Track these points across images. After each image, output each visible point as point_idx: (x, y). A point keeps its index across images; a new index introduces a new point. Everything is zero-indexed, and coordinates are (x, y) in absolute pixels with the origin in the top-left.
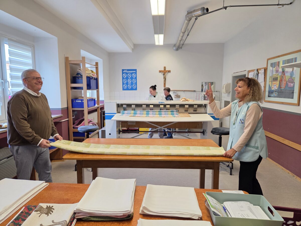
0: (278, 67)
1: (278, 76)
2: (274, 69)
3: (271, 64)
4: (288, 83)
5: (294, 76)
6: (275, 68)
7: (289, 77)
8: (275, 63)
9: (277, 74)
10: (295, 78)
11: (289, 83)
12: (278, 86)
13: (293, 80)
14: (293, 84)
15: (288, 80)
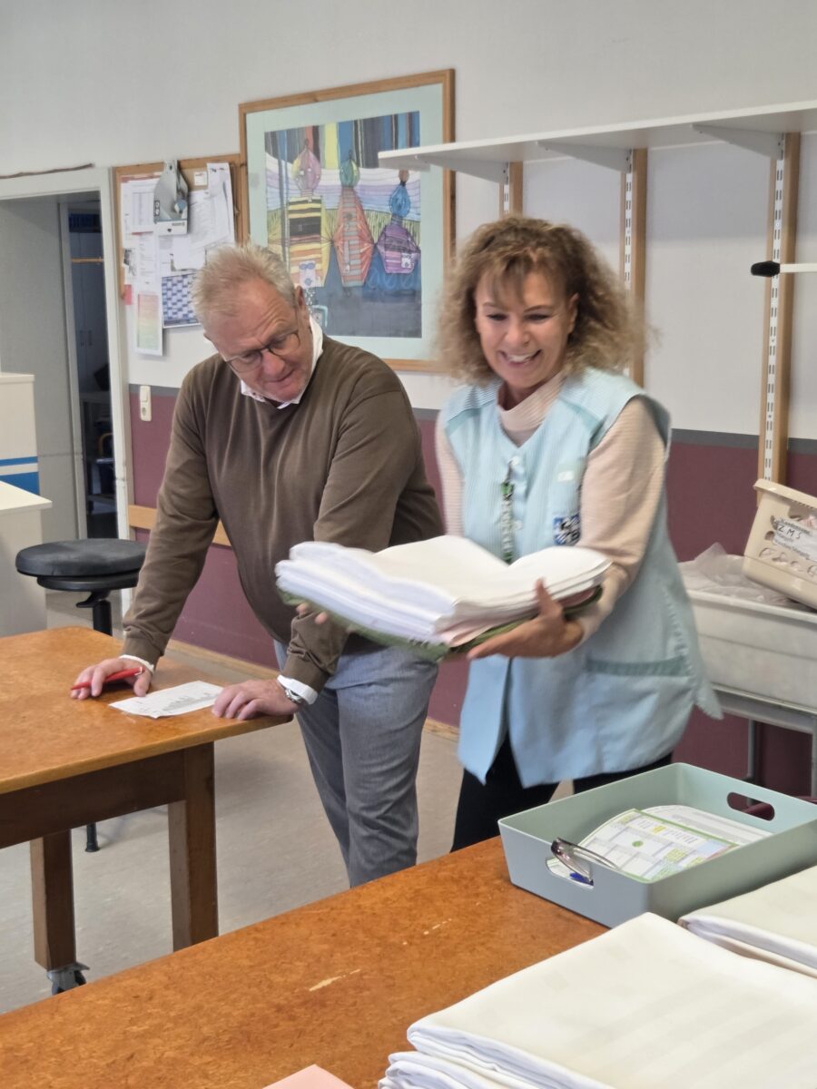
0: (312, 155)
1: (318, 210)
2: (292, 169)
3: (266, 134)
4: (381, 249)
5: (412, 215)
6: (297, 162)
7: (387, 221)
8: (290, 132)
9: (314, 201)
10: (418, 222)
11: (389, 254)
12: (323, 266)
13: (407, 233)
14: (413, 255)
15: (383, 233)
